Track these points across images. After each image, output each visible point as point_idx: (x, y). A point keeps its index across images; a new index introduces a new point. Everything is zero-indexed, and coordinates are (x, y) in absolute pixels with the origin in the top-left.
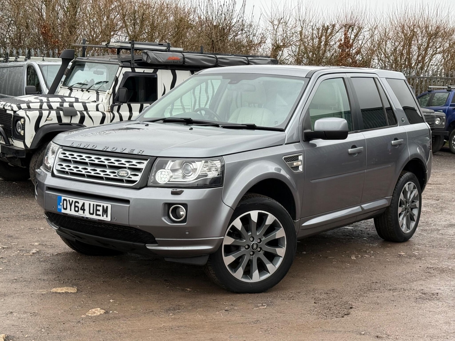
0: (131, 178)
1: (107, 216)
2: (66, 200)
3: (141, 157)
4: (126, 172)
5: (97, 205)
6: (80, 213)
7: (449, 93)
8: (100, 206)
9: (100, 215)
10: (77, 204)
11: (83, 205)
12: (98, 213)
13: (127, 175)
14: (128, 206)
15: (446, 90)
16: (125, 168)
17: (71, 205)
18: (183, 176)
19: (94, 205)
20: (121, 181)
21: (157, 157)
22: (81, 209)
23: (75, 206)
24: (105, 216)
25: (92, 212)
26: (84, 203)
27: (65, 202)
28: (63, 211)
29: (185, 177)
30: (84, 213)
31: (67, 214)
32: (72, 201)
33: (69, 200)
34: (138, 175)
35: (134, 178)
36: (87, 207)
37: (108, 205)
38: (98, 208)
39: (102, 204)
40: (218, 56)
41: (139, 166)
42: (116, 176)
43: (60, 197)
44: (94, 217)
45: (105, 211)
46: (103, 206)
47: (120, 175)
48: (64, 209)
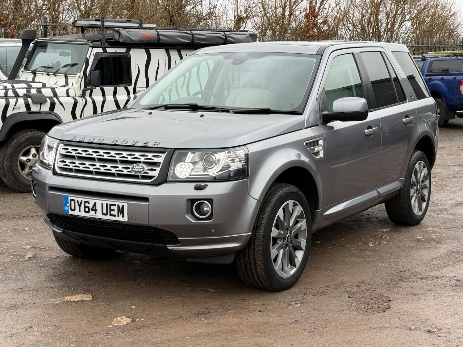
0: (148, 173)
1: (123, 217)
2: (74, 200)
3: (157, 150)
4: (141, 167)
5: (111, 205)
6: (92, 214)
7: (424, 62)
8: (115, 205)
9: (115, 216)
11: (95, 205)
12: (113, 213)
13: (143, 171)
14: (148, 204)
15: (420, 59)
16: (140, 162)
17: (80, 205)
18: (205, 168)
19: (107, 204)
20: (136, 177)
21: (176, 149)
22: (92, 210)
23: (85, 207)
24: (121, 216)
25: (105, 212)
26: (95, 203)
27: (73, 202)
28: (71, 212)
29: (206, 170)
30: (96, 213)
31: (75, 215)
32: (82, 201)
33: (78, 201)
34: (155, 170)
35: (151, 173)
36: (99, 207)
37: (124, 204)
38: (113, 208)
39: (117, 204)
40: (194, 32)
41: (156, 160)
42: (130, 172)
43: (67, 198)
44: (108, 217)
45: (121, 211)
46: (118, 206)
47: (135, 170)
48: (72, 210)
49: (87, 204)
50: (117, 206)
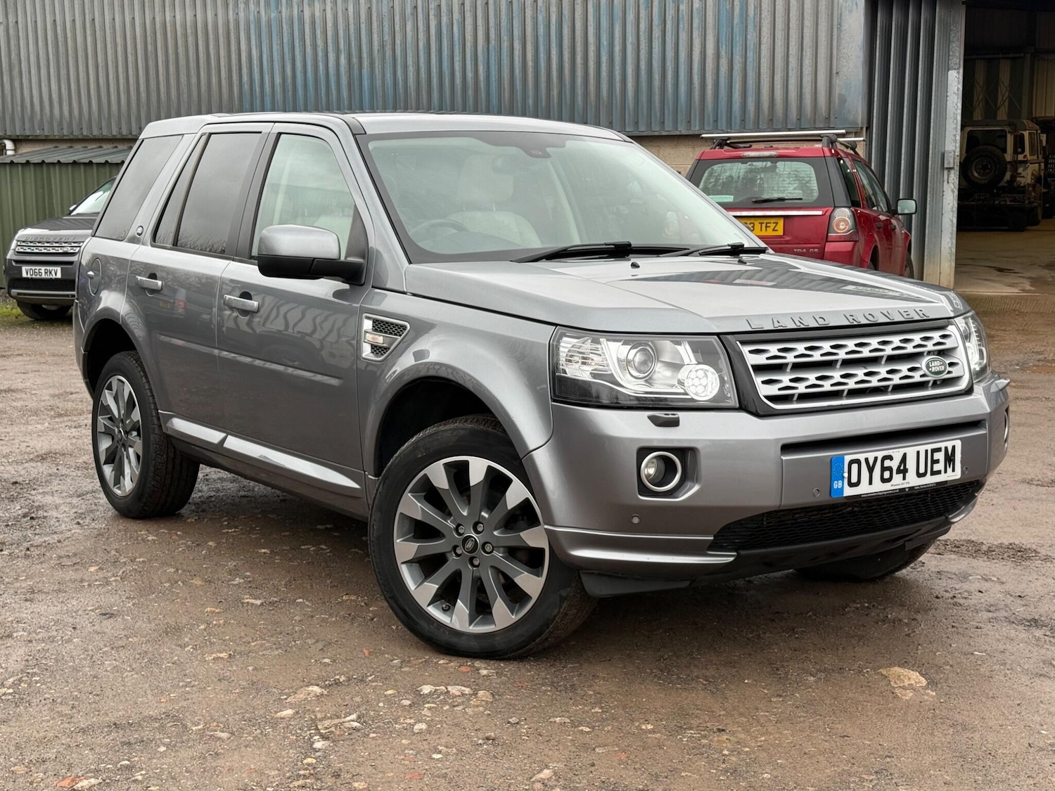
1: (953, 470)
2: (858, 462)
4: (940, 361)
5: (934, 451)
6: (898, 482)
8: (939, 450)
9: (939, 472)
10: (887, 463)
11: (903, 459)
12: (936, 467)
14: (986, 432)
17: (871, 470)
19: (927, 451)
22: (899, 471)
23: (883, 469)
24: (950, 470)
25: (922, 470)
26: (905, 456)
27: (855, 467)
28: (849, 492)
30: (904, 478)
32: (876, 459)
33: (867, 460)
34: (957, 364)
36: (911, 464)
37: (956, 442)
38: (935, 456)
39: (942, 445)
42: (925, 375)
43: (841, 459)
44: (929, 480)
45: (950, 459)
46: (946, 448)
48: (851, 485)
49: (889, 460)
50: (943, 450)
